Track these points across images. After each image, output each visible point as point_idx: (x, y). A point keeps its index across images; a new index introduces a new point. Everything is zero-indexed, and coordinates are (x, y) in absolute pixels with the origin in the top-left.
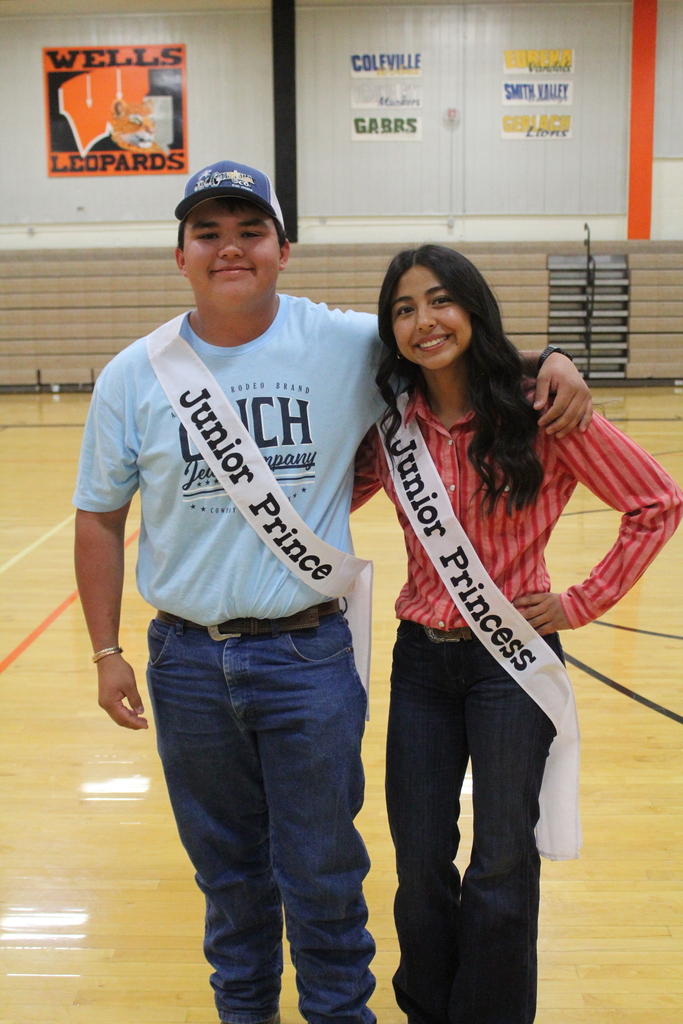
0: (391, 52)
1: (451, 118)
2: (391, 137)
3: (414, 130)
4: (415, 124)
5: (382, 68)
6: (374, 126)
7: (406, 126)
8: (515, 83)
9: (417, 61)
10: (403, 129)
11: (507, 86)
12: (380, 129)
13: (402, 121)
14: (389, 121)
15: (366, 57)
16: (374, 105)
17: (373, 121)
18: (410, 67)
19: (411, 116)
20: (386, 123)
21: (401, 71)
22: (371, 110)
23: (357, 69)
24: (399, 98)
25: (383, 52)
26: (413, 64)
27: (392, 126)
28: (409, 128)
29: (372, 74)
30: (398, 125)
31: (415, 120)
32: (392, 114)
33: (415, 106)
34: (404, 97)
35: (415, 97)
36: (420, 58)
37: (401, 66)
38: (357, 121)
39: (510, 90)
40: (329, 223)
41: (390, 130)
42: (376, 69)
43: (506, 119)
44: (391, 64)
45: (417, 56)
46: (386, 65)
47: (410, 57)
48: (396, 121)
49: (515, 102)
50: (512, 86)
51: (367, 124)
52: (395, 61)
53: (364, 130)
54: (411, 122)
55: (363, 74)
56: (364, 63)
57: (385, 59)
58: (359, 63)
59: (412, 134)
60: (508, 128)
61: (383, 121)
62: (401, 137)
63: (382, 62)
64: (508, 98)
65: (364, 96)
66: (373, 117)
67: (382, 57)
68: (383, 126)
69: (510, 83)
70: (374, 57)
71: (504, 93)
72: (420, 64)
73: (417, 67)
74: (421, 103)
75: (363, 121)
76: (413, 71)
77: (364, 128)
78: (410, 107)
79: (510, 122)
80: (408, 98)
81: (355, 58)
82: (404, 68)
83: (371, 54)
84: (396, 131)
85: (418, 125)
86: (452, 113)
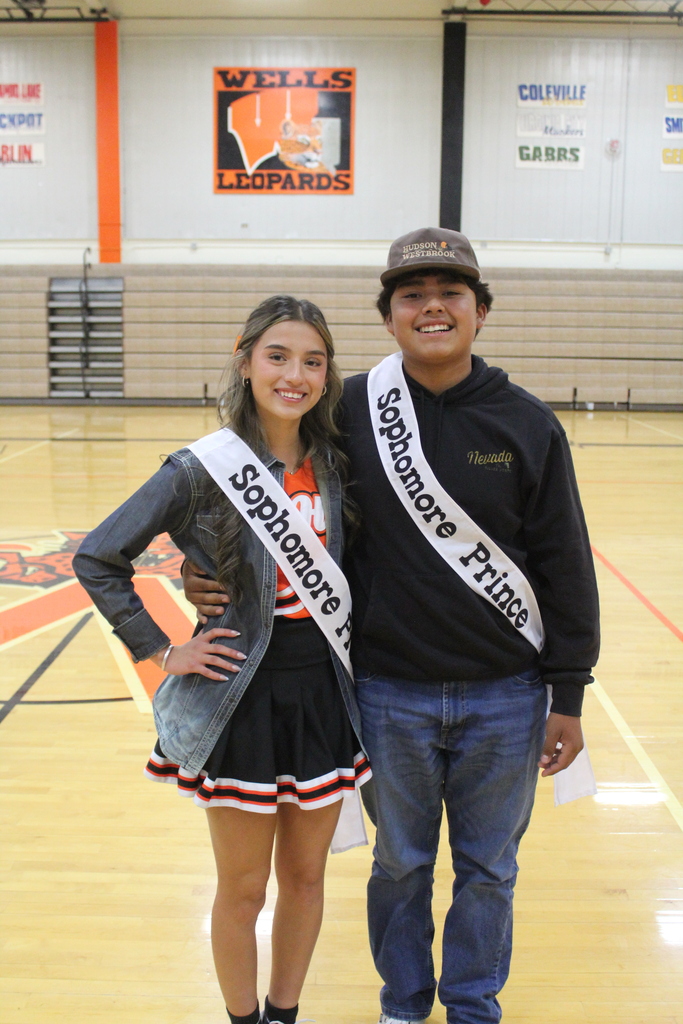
0: (558, 82)
1: (613, 148)
2: (554, 165)
3: (577, 159)
4: (577, 154)
5: (548, 98)
6: (538, 154)
7: (568, 155)
8: (675, 117)
9: (582, 92)
10: (565, 158)
11: (667, 119)
12: (544, 157)
13: (565, 150)
14: (553, 150)
15: (532, 87)
16: (539, 134)
17: (537, 149)
18: (575, 97)
19: (574, 146)
20: (549, 151)
21: (566, 101)
22: (536, 138)
23: (524, 98)
24: (563, 128)
25: (550, 83)
26: (578, 95)
27: (556, 154)
28: (573, 157)
29: (538, 103)
30: (560, 154)
31: (577, 150)
32: (556, 143)
33: (578, 135)
34: (568, 127)
35: (578, 128)
36: (585, 90)
37: (566, 97)
38: (521, 149)
39: (671, 123)
40: (489, 246)
41: (553, 158)
42: (542, 98)
43: (666, 151)
44: (557, 94)
45: (583, 87)
46: (552, 95)
47: (575, 88)
48: (560, 150)
49: (675, 135)
50: (673, 120)
51: (531, 152)
52: (561, 92)
53: (528, 157)
54: (574, 151)
55: (529, 103)
56: (530, 92)
57: (551, 89)
58: (526, 92)
59: (574, 163)
60: (668, 160)
61: (547, 149)
62: (563, 165)
63: (548, 92)
64: (669, 131)
65: (530, 124)
66: (537, 145)
67: (548, 87)
68: (547, 154)
69: (671, 116)
70: (541, 87)
71: (665, 126)
72: (585, 96)
73: (582, 98)
74: (584, 133)
75: (527, 148)
76: (578, 102)
77: (528, 155)
78: (574, 136)
79: (669, 155)
80: (572, 128)
81: (522, 87)
82: (570, 99)
83: (537, 84)
84: (559, 159)
85: (580, 154)
86: (613, 144)
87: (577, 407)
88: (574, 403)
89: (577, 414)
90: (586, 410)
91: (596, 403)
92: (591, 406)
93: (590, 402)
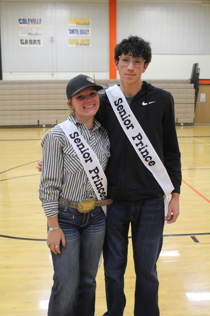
0: (32, 18)
1: (52, 40)
2: (32, 46)
3: (40, 43)
4: (40, 42)
5: (29, 23)
6: (26, 42)
7: (37, 42)
8: (72, 29)
9: (40, 21)
10: (36, 43)
11: (70, 30)
12: (29, 43)
13: (36, 41)
14: (32, 41)
15: (23, 20)
16: (27, 35)
17: (26, 40)
18: (38, 23)
19: (39, 39)
20: (31, 41)
21: (35, 24)
22: (26, 37)
23: (21, 23)
24: (35, 33)
25: (29, 18)
26: (39, 22)
27: (33, 42)
29: (26, 25)
30: (35, 42)
31: (40, 40)
32: (33, 38)
33: (40, 36)
34: (36, 33)
35: (40, 33)
36: (41, 20)
37: (35, 23)
38: (21, 40)
39: (71, 31)
40: (13, 73)
41: (32, 43)
42: (27, 23)
44: (32, 22)
45: (40, 19)
46: (30, 22)
47: (38, 20)
48: (34, 40)
49: (72, 35)
50: (71, 30)
51: (24, 41)
52: (33, 21)
53: (23, 43)
54: (39, 41)
55: (23, 25)
57: (30, 20)
58: (21, 21)
59: (39, 45)
60: (70, 43)
61: (30, 40)
62: (35, 46)
63: (29, 21)
64: (70, 33)
65: (23, 31)
66: (26, 39)
67: (29, 19)
68: (30, 42)
69: (70, 29)
70: (26, 19)
71: (69, 32)
72: (41, 22)
73: (40, 23)
74: (42, 35)
75: (23, 40)
76: (39, 24)
77: (23, 42)
78: (38, 36)
79: (71, 41)
80: (38, 33)
81: (20, 20)
82: (36, 23)
83: (25, 18)
84: (34, 44)
85: (41, 42)
86: (52, 38)
87: (40, 126)
88: (39, 125)
89: (40, 129)
90: (43, 127)
91: (46, 125)
92: (44, 126)
93: (44, 125)
